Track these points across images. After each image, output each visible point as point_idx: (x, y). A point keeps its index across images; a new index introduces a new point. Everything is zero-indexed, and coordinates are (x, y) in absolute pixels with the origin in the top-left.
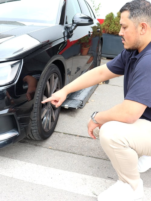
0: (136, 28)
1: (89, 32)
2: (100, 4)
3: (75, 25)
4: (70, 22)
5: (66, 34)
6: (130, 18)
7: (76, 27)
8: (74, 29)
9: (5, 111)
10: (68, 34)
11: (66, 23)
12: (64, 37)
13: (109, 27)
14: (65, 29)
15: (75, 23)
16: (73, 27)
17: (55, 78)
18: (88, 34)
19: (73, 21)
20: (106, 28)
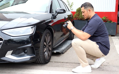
0: (87, 11)
1: (65, 17)
2: (72, 3)
3: (57, 13)
4: (54, 12)
5: (53, 17)
6: (85, 9)
7: (57, 14)
8: (57, 15)
9: (30, 45)
10: (54, 17)
11: (53, 13)
12: (52, 19)
13: (78, 16)
14: (52, 15)
15: (57, 12)
16: (56, 14)
17: (49, 36)
18: (64, 18)
19: (56, 11)
20: (77, 16)
